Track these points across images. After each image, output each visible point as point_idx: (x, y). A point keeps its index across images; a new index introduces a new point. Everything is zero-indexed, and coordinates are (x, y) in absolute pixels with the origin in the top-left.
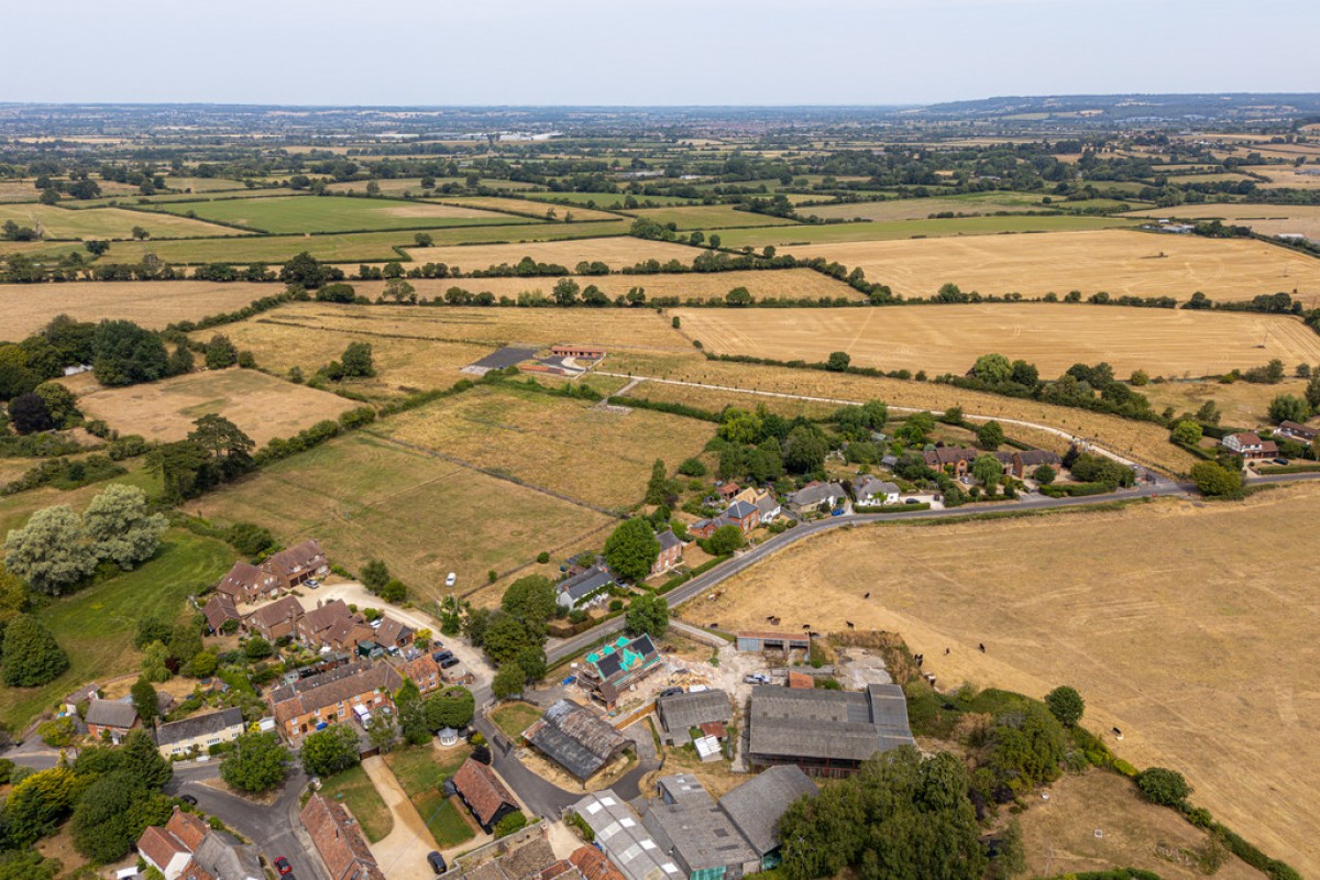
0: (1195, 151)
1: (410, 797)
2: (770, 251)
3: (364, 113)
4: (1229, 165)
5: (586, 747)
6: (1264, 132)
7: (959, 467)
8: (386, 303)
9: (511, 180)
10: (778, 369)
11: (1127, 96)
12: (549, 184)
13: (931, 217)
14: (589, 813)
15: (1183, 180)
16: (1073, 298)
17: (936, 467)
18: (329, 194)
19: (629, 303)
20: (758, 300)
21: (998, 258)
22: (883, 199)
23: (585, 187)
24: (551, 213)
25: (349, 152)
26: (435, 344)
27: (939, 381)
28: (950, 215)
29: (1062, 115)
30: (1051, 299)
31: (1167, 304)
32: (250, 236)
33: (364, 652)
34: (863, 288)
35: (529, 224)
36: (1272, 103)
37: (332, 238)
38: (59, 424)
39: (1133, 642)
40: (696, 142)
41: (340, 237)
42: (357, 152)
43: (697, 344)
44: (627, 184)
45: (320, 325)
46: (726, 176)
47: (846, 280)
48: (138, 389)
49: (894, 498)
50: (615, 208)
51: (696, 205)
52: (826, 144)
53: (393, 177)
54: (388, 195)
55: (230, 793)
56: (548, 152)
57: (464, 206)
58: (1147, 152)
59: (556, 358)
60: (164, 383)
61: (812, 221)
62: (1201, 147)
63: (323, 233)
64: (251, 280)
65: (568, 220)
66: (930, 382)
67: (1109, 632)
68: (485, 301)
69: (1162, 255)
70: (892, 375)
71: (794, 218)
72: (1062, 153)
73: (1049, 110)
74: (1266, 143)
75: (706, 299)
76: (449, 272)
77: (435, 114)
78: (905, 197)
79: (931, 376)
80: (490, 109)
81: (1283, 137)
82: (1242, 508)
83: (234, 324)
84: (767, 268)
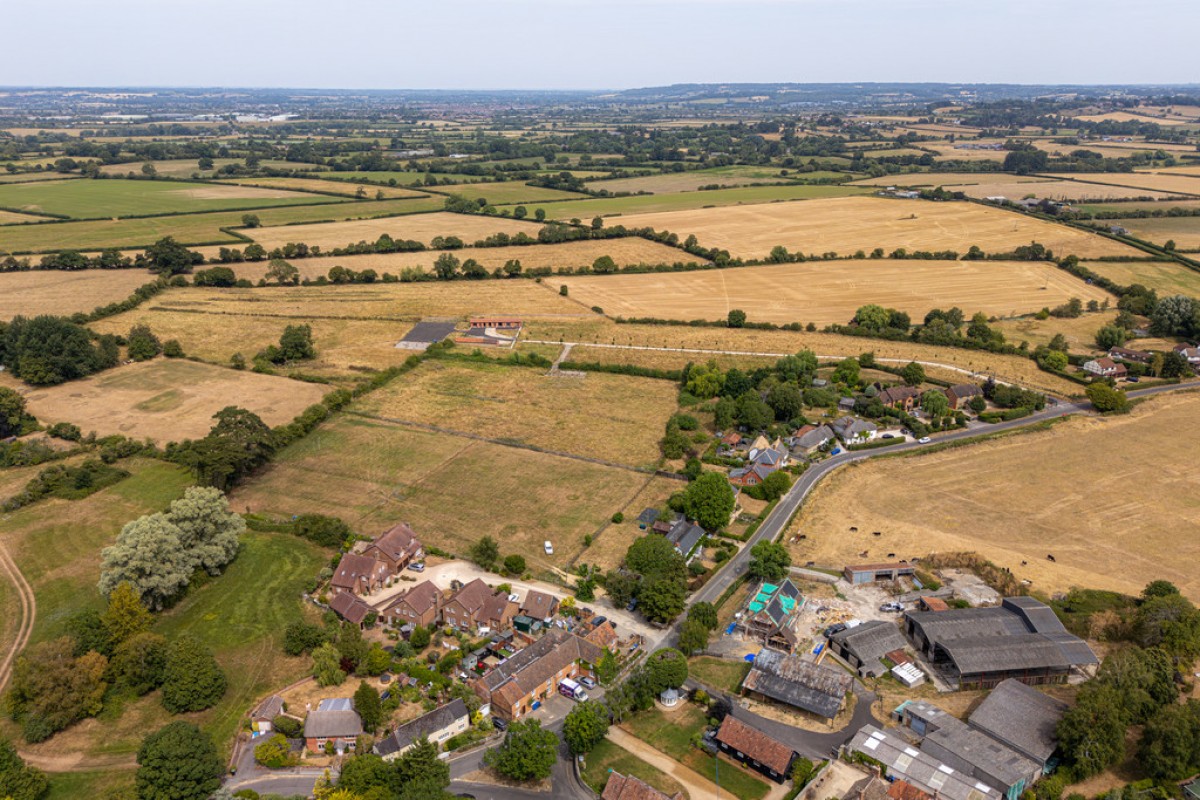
0: (866, 130)
1: (679, 761)
2: (597, 222)
3: (71, 94)
4: (901, 142)
5: (816, 689)
6: (910, 115)
7: (908, 404)
8: (269, 285)
9: (288, 160)
10: (684, 328)
11: (783, 85)
12: (330, 164)
13: (700, 189)
14: (870, 750)
15: (875, 155)
16: (878, 254)
17: (889, 405)
18: (105, 177)
19: (506, 274)
20: (620, 268)
21: (789, 223)
22: (649, 174)
23: (367, 166)
24: (360, 192)
25: (82, 134)
26: (350, 323)
27: (827, 331)
28: (715, 187)
29: (737, 100)
30: (860, 256)
31: (950, 256)
32: (53, 222)
33: (524, 627)
34: (699, 253)
35: (342, 202)
36: (895, 91)
37: (144, 221)
38: (16, 430)
39: (1149, 538)
40: (436, 123)
41: (153, 220)
42: (91, 134)
43: (597, 310)
44: (407, 162)
45: (220, 310)
46: (494, 155)
47: (680, 247)
48: (71, 387)
49: (874, 435)
50: (416, 186)
51: (489, 181)
52: (554, 125)
53: (163, 159)
54: (176, 177)
55: (500, 785)
56: (295, 133)
57: (265, 187)
58: (829, 131)
59: (478, 329)
60: (96, 379)
61: (603, 194)
62: (869, 127)
63: (132, 217)
64: (104, 266)
65: (379, 198)
66: (820, 332)
67: (1125, 532)
68: (368, 278)
69: (913, 217)
70: (785, 328)
71: (585, 192)
72: (764, 132)
73: (726, 95)
74: (915, 123)
75: (576, 268)
76: (310, 252)
77: (150, 95)
78: (666, 172)
79: (820, 326)
80: (207, 90)
81: (927, 118)
82: (1134, 420)
83: (127, 314)
84: (603, 238)
